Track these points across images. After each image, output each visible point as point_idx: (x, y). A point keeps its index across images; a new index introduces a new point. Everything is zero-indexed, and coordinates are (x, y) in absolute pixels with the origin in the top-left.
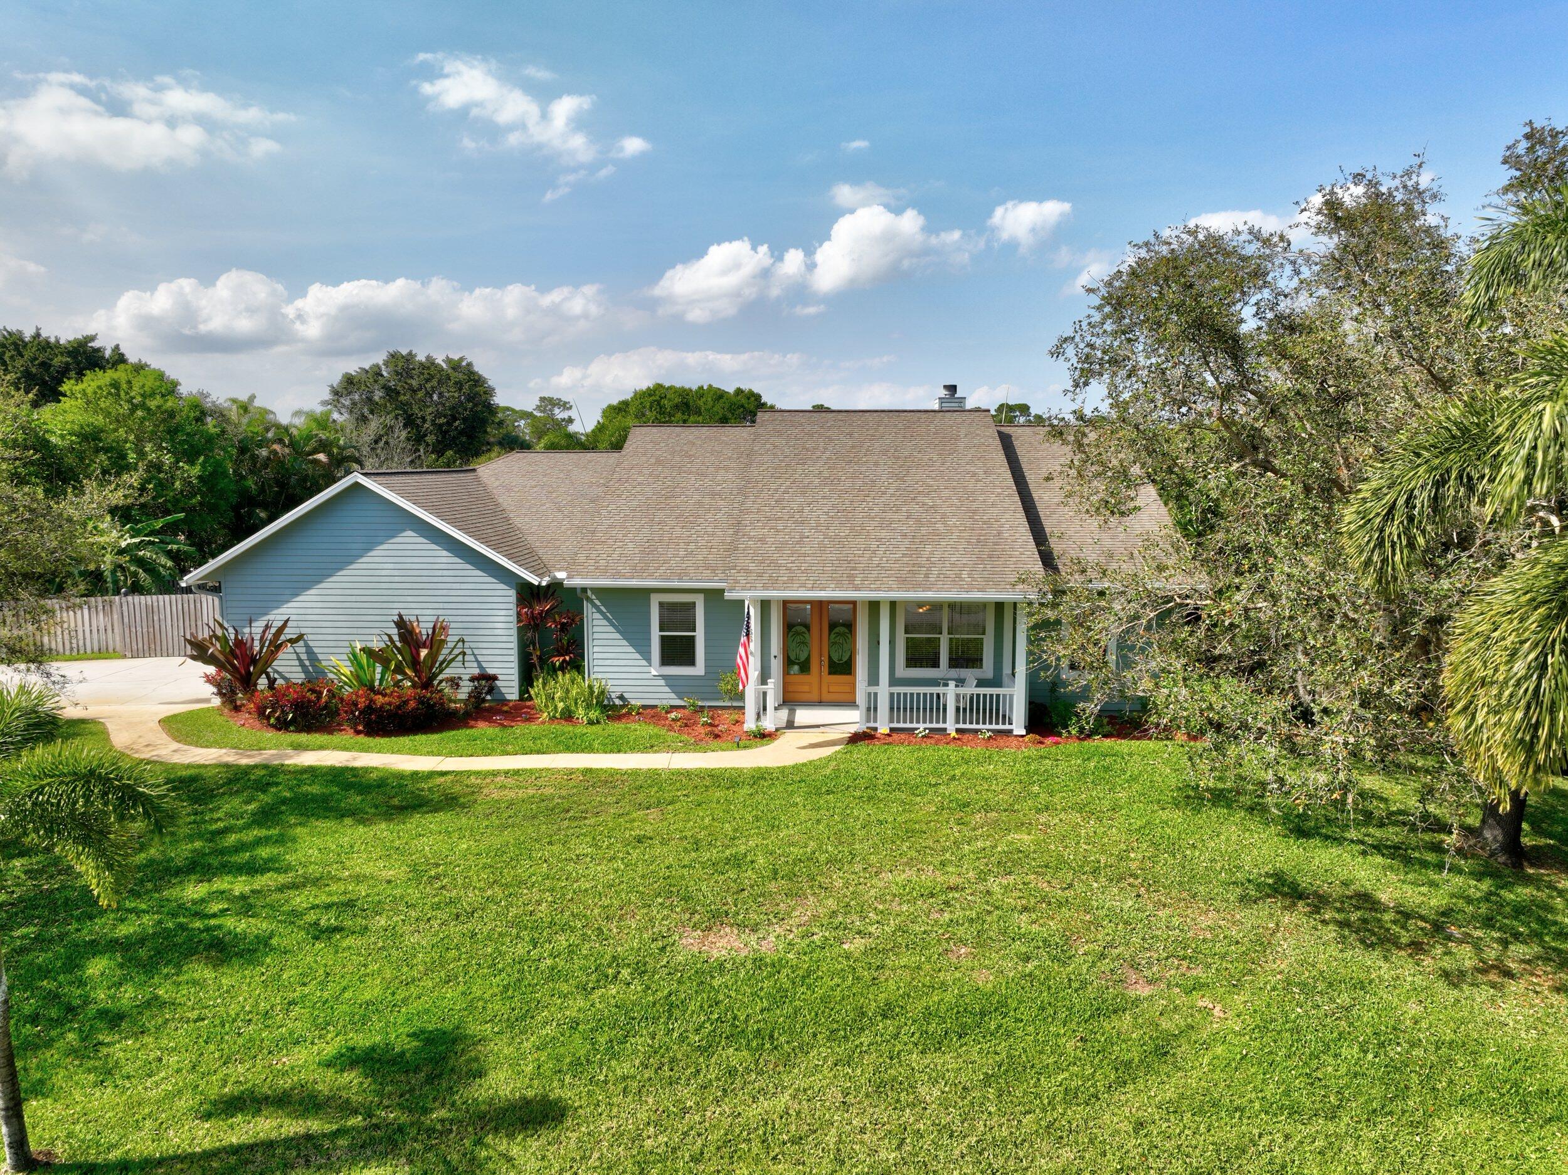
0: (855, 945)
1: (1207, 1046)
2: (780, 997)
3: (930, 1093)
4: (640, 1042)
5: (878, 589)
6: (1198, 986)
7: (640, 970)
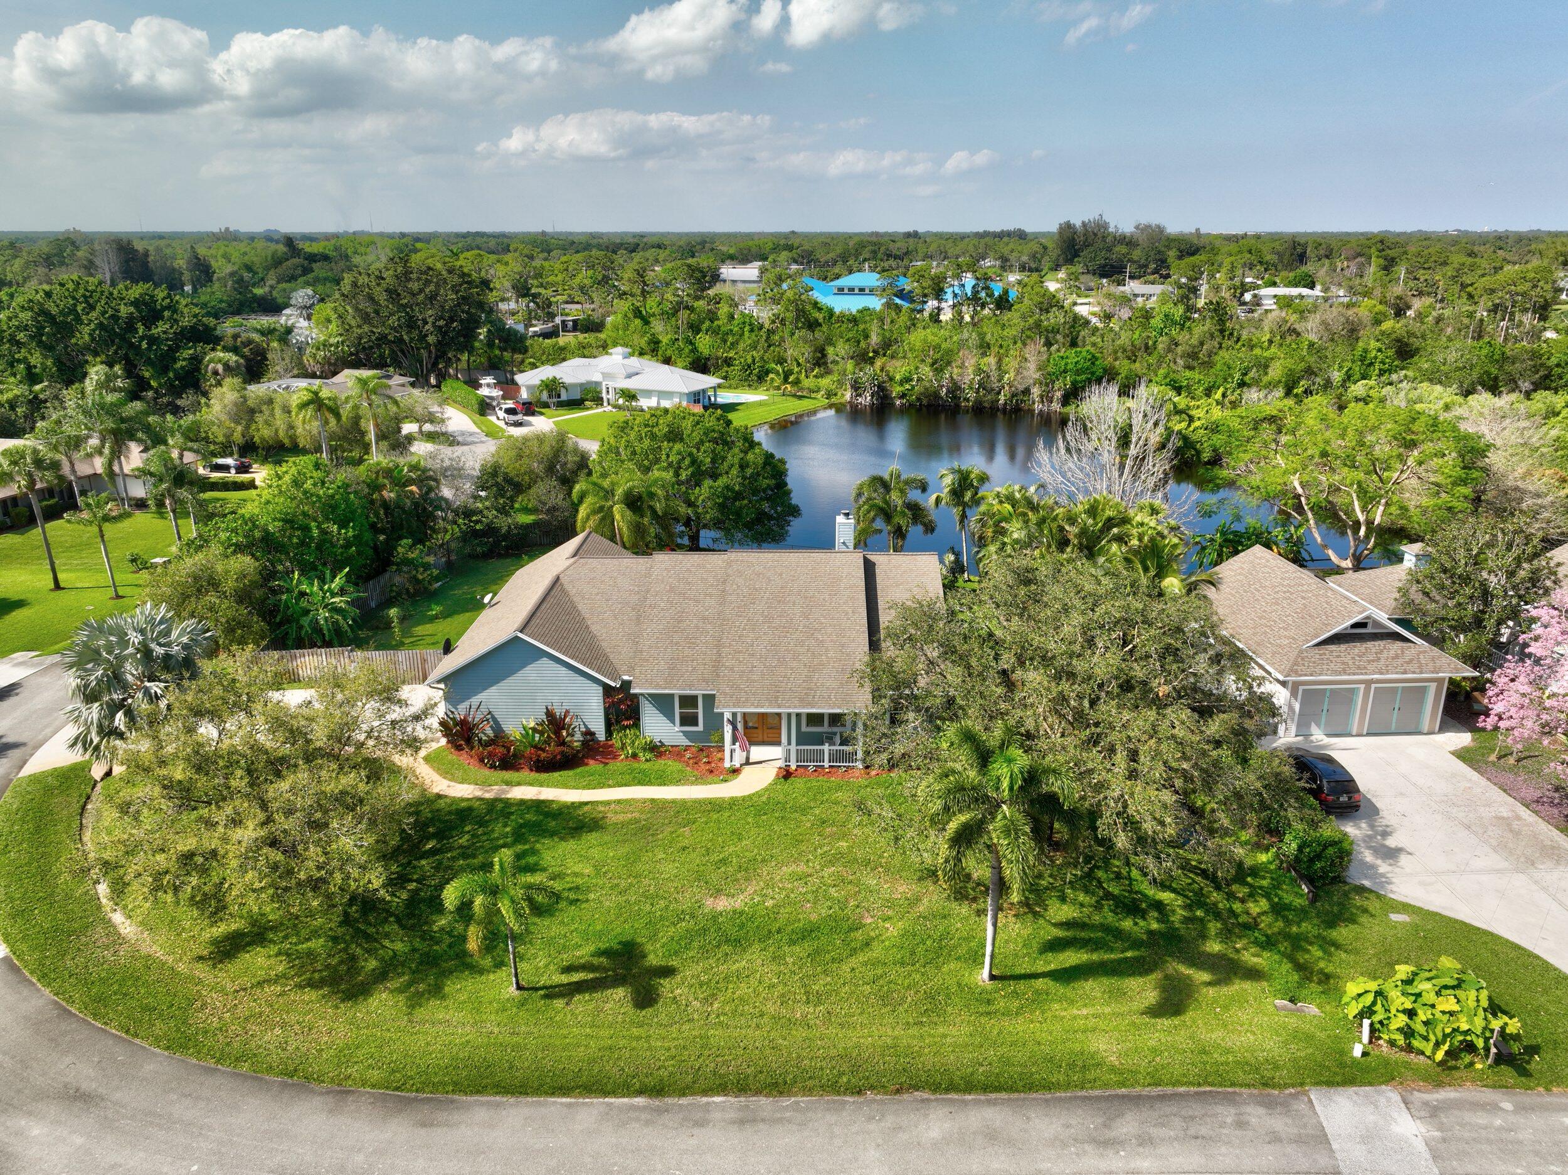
0: (769, 903)
1: (883, 942)
2: (742, 926)
3: (790, 960)
4: (695, 944)
5: (789, 707)
6: (888, 919)
7: (693, 916)
